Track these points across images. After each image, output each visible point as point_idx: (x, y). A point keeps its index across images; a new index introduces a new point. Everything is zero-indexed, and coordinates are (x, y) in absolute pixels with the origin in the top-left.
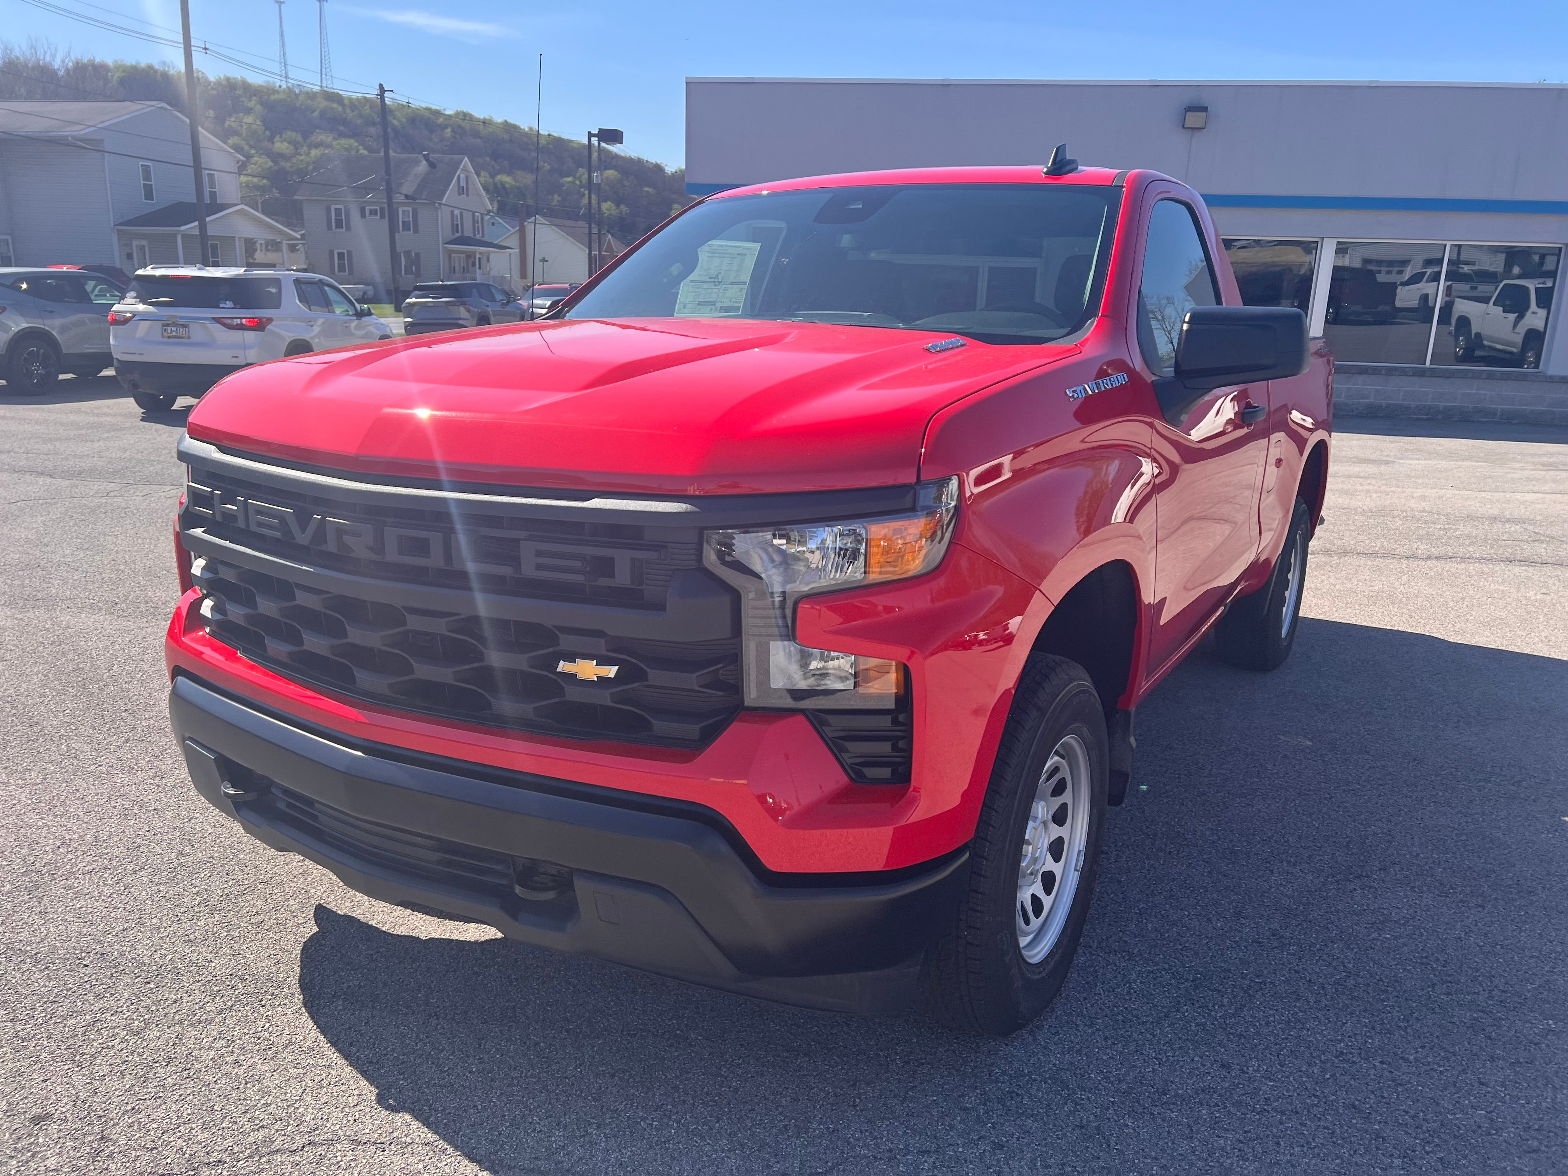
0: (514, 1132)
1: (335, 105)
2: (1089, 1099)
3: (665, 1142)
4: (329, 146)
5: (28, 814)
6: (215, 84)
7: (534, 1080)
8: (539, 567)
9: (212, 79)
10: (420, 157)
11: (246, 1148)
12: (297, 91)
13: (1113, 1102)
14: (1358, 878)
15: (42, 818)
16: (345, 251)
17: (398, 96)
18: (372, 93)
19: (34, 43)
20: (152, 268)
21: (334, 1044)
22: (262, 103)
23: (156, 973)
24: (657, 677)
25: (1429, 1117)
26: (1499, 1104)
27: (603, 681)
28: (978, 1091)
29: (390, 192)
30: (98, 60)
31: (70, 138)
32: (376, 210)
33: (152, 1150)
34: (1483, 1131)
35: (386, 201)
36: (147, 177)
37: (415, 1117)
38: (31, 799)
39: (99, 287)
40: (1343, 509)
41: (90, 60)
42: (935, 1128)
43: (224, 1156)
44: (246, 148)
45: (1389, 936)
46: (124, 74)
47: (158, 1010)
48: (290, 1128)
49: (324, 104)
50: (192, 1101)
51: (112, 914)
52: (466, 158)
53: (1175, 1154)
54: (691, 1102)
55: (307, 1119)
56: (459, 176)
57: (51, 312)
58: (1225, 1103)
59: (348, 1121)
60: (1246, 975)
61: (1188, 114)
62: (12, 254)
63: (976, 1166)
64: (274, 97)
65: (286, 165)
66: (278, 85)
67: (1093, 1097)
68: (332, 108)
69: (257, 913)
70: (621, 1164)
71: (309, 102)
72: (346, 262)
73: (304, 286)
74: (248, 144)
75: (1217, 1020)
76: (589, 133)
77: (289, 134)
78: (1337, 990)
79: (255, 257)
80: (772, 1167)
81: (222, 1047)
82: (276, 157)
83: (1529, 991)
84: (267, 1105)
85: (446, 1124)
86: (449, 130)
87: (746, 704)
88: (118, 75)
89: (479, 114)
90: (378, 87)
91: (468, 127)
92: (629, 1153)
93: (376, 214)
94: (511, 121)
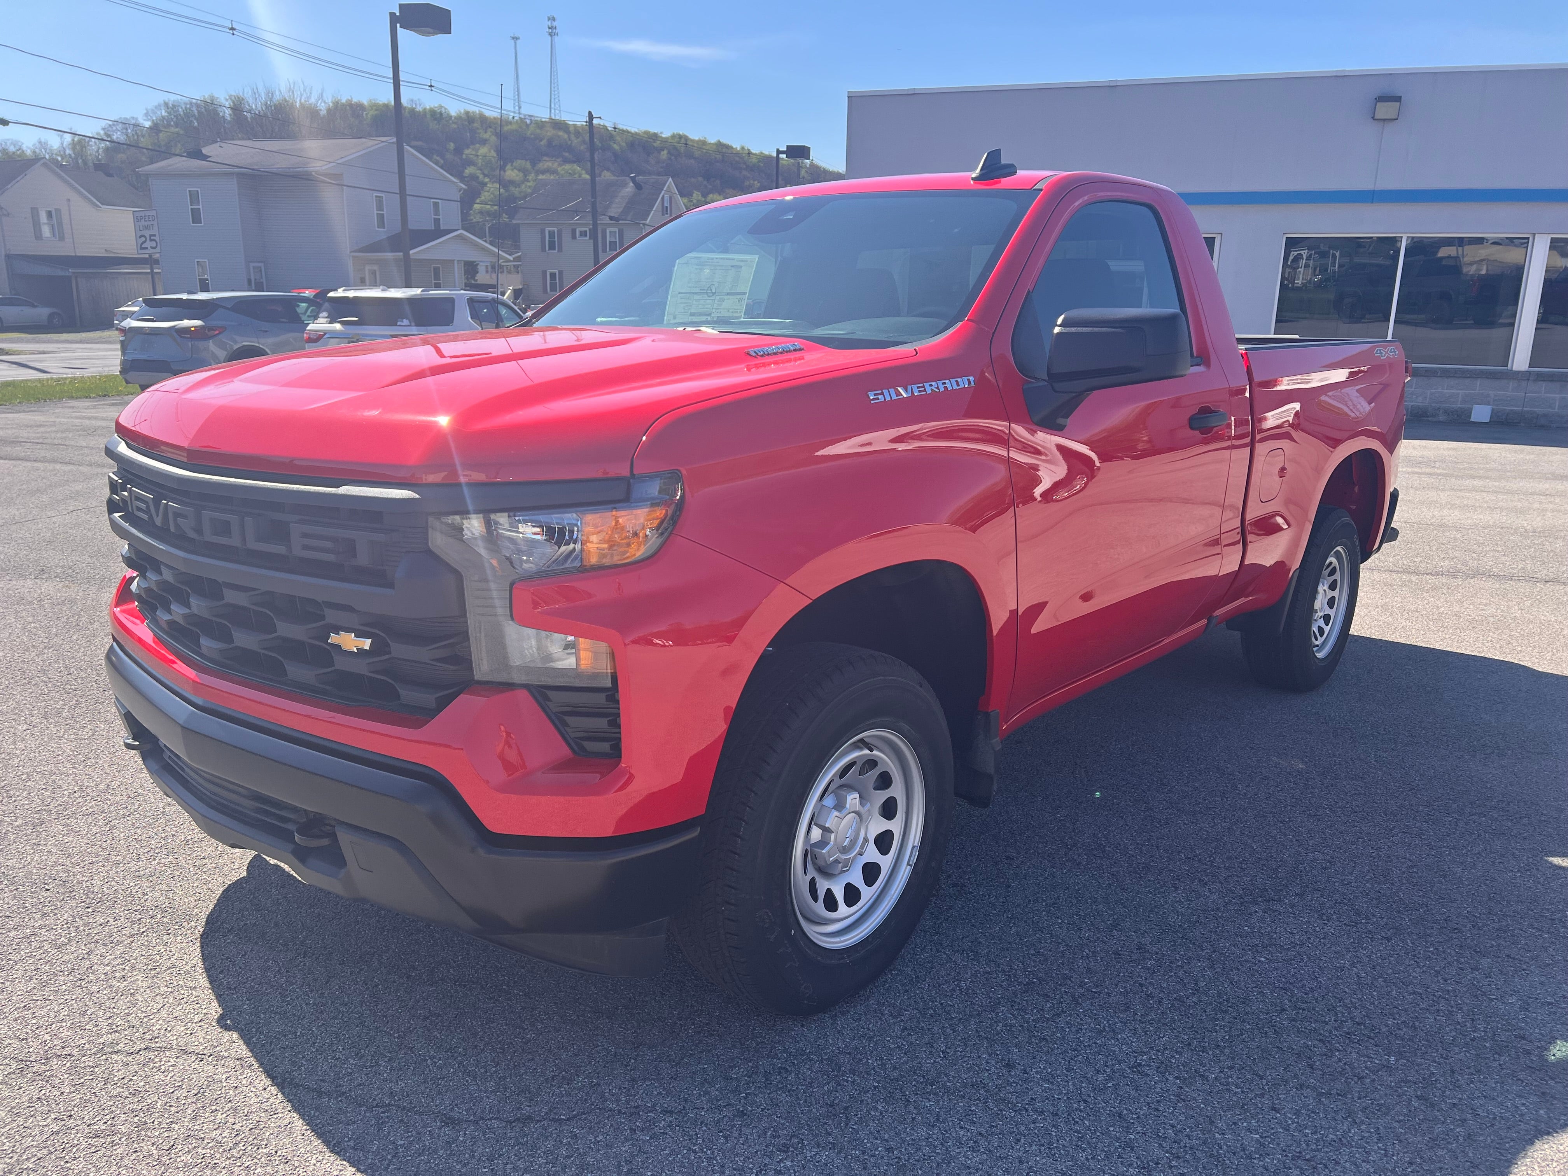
0: (316, 1057)
1: (561, 133)
2: (853, 1082)
3: (440, 1079)
4: (555, 172)
5: (65, 763)
6: (455, 117)
7: (357, 1016)
8: (306, 547)
9: (453, 113)
10: (628, 180)
11: (95, 1047)
12: (528, 121)
13: (875, 1087)
14: (1268, 901)
15: (74, 768)
16: (557, 271)
17: (607, 120)
18: (580, 120)
19: (292, 86)
20: (344, 290)
21: (207, 970)
22: (496, 134)
23: (98, 900)
24: (399, 650)
25: (1194, 1133)
26: (1281, 1130)
27: (361, 651)
28: (750, 1064)
29: (595, 215)
30: (355, 100)
31: (313, 173)
32: (586, 232)
33: (23, 1040)
34: (1246, 1154)
35: (591, 222)
36: (380, 207)
37: (241, 1036)
38: (73, 751)
39: (311, 308)
40: (1502, 528)
41: (347, 101)
42: (690, 1092)
43: (75, 1052)
44: (481, 177)
45: (1263, 959)
46: (376, 112)
47: (84, 930)
48: (137, 1034)
49: (550, 132)
50: (72, 1005)
51: (88, 850)
52: (670, 179)
53: (908, 1139)
54: (482, 1047)
55: (154, 1029)
56: (663, 196)
57: (266, 331)
58: (988, 1098)
59: (186, 1034)
60: (1086, 984)
61: (1378, 104)
62: (264, 281)
63: (709, 1129)
64: (506, 128)
65: (515, 191)
66: (511, 117)
67: (859, 1081)
68: (559, 136)
69: (204, 858)
70: (392, 1093)
71: (538, 131)
72: (557, 281)
73: (476, 305)
74: (484, 174)
75: (1028, 1022)
76: (778, 150)
77: (518, 163)
78: (1173, 1005)
79: (476, 278)
80: (522, 1109)
81: (118, 964)
82: (505, 184)
83: (1387, 1026)
84: (129, 1014)
85: (263, 1045)
86: (665, 152)
87: (476, 678)
88: (372, 113)
89: (694, 135)
90: (587, 115)
91: (682, 149)
92: (403, 1085)
93: (586, 235)
94: (724, 141)
